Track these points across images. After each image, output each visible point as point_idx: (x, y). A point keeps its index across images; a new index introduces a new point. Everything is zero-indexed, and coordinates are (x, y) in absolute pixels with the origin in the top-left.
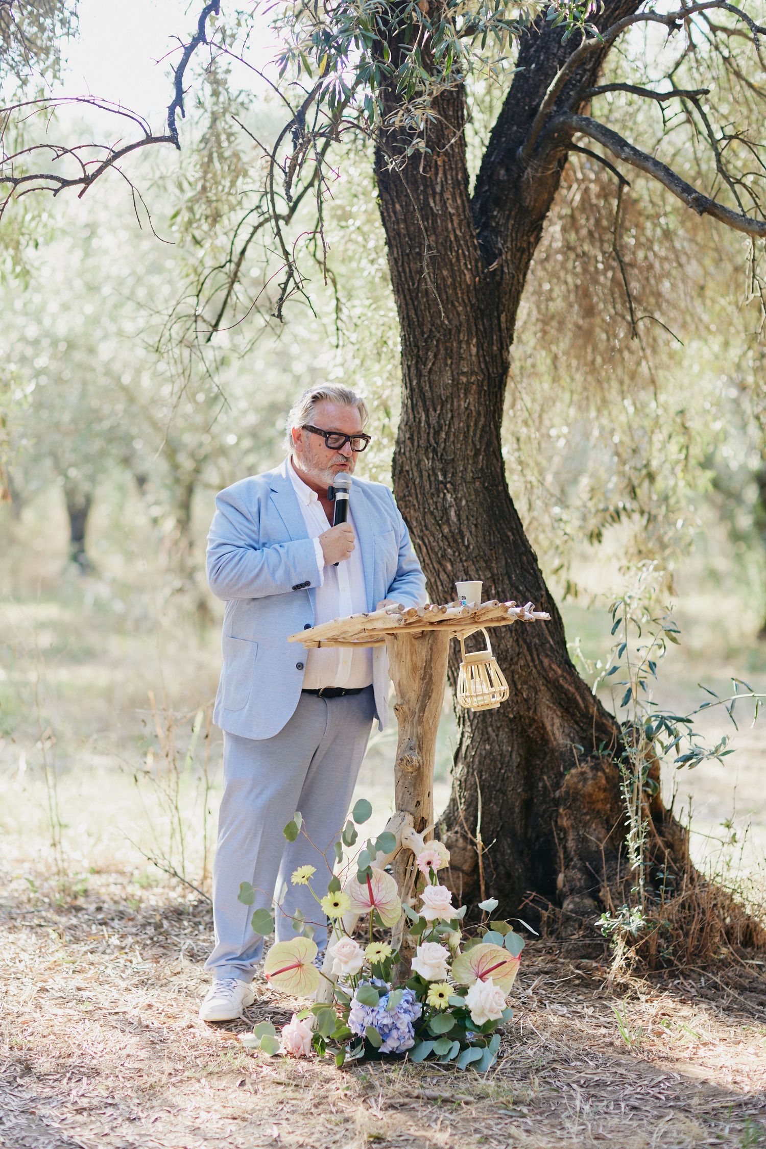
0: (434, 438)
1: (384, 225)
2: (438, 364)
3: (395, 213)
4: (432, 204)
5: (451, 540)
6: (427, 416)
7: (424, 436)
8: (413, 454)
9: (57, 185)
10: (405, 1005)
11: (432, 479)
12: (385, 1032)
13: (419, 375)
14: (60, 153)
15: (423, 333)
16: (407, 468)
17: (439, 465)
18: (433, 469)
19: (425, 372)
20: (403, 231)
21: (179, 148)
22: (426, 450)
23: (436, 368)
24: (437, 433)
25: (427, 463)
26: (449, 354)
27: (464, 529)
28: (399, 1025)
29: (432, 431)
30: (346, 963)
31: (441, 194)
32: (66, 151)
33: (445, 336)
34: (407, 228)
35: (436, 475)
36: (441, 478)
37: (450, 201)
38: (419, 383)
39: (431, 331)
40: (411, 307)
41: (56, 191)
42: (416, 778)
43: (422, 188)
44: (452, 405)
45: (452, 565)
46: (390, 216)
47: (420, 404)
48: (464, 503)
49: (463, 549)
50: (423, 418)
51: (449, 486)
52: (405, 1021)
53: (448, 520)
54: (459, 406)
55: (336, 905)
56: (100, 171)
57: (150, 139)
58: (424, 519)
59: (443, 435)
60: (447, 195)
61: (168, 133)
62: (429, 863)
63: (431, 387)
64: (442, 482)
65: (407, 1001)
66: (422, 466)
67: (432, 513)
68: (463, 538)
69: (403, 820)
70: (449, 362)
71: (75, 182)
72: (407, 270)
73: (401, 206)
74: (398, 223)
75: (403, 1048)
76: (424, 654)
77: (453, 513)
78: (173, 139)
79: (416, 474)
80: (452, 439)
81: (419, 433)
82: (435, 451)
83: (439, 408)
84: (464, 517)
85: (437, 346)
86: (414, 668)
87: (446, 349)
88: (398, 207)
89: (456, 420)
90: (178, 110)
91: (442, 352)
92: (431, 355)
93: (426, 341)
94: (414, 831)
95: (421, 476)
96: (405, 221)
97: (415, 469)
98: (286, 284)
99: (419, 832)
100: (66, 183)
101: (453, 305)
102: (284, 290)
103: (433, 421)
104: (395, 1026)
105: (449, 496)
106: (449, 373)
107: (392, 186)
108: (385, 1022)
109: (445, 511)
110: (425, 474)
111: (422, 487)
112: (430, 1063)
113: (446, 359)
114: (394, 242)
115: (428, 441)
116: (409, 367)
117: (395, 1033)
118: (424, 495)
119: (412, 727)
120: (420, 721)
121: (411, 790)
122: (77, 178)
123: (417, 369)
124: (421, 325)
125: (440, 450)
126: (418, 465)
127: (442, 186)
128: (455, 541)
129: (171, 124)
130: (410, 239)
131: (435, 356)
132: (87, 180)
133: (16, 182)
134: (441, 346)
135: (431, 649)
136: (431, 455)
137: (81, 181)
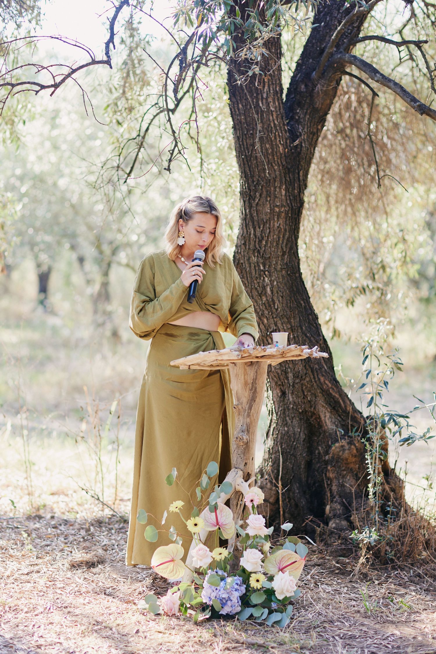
0: (259, 244)
1: (232, 116)
2: (262, 200)
3: (239, 110)
4: (261, 105)
5: (267, 305)
6: (255, 231)
7: (252, 243)
8: (246, 253)
9: (37, 88)
10: (236, 586)
11: (257, 268)
12: (223, 603)
13: (251, 207)
14: (40, 69)
15: (253, 182)
16: (242, 261)
17: (261, 260)
18: (258, 263)
19: (254, 205)
20: (243, 121)
21: (111, 68)
22: (254, 250)
23: (260, 203)
24: (260, 241)
25: (254, 259)
26: (269, 195)
27: (275, 299)
28: (232, 598)
29: (257, 240)
30: (201, 560)
31: (267, 99)
32: (44, 68)
33: (266, 183)
34: (245, 119)
35: (259, 266)
36: (262, 268)
37: (272, 103)
38: (250, 211)
39: (258, 180)
40: (246, 166)
41: (37, 92)
42: (245, 449)
43: (255, 95)
44: (270, 225)
45: (267, 320)
46: (235, 111)
47: (251, 224)
48: (275, 283)
49: (274, 310)
50: (252, 232)
51: (266, 273)
52: (236, 596)
53: (266, 293)
54: (274, 225)
55: (196, 525)
56: (63, 81)
57: (94, 62)
58: (251, 292)
59: (264, 243)
60: (270, 100)
61: (105, 58)
62: (252, 501)
63: (257, 214)
64: (262, 271)
65: (237, 584)
66: (251, 261)
67: (256, 289)
68: (274, 304)
69: (236, 474)
70: (269, 199)
71: (48, 87)
72: (245, 144)
73: (242, 105)
74: (240, 116)
75: (234, 612)
76: (252, 375)
77: (268, 289)
78: (108, 62)
79: (247, 265)
80: (269, 245)
81: (249, 241)
82: (259, 252)
83: (262, 226)
84: (275, 291)
85: (262, 189)
86: (246, 384)
87: (267, 191)
88: (240, 106)
89: (272, 234)
90: (111, 45)
91: (265, 193)
92: (258, 194)
93: (255, 186)
94: (243, 480)
95: (250, 267)
96: (245, 115)
97: (246, 262)
98: (173, 150)
99: (246, 481)
100: (43, 87)
101: (272, 165)
102: (172, 154)
103: (258, 234)
104: (229, 599)
105: (266, 279)
106: (268, 206)
107: (237, 93)
108: (224, 596)
109: (264, 288)
110: (253, 265)
111: (251, 273)
112: (250, 621)
113: (267, 197)
114: (237, 127)
115: (255, 246)
116: (244, 202)
117: (229, 603)
118: (251, 278)
119: (244, 418)
120: (249, 415)
121: (242, 456)
122: (50, 84)
123: (249, 202)
124: (252, 177)
125: (262, 251)
126: (249, 260)
127: (267, 94)
128: (270, 306)
129: (107, 53)
130: (247, 125)
131: (260, 195)
132: (56, 86)
133: (13, 86)
134: (264, 190)
135: (256, 372)
136: (256, 254)
137: (52, 86)
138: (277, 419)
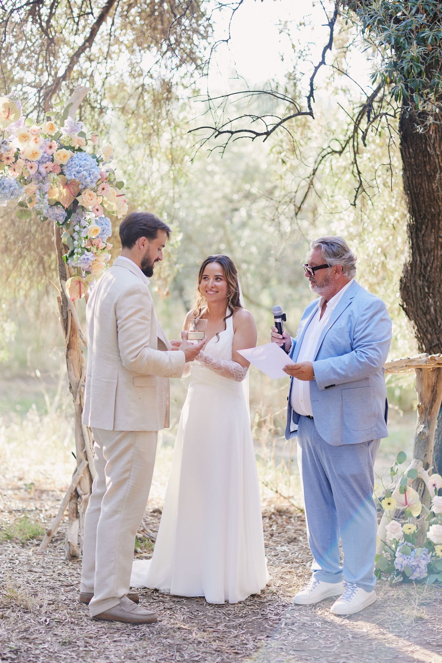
0: (424, 270)
1: (403, 159)
2: (427, 232)
3: (409, 153)
4: (429, 149)
5: (431, 323)
6: (421, 258)
7: (418, 268)
8: (412, 278)
9: (254, 135)
10: (424, 556)
11: (422, 291)
12: (414, 569)
13: (417, 237)
14: (255, 119)
15: (420, 215)
16: (408, 285)
17: (426, 284)
18: (423, 286)
19: (420, 236)
20: (413, 163)
21: (314, 118)
22: (419, 276)
23: (426, 234)
24: (425, 267)
25: (420, 283)
27: (438, 317)
28: (420, 565)
29: (423, 266)
30: (394, 533)
31: (434, 145)
32: (258, 118)
33: (432, 217)
34: (415, 161)
35: (424, 289)
36: (427, 290)
37: (438, 148)
38: (417, 241)
39: (425, 214)
40: (415, 201)
41: (253, 138)
42: (425, 442)
43: (424, 141)
44: (434, 253)
45: (431, 335)
46: (406, 155)
47: (417, 252)
48: (438, 304)
49: (437, 327)
50: (418, 259)
51: (431, 295)
52: (423, 564)
53: (430, 311)
54: (438, 254)
55: (389, 504)
56: (274, 129)
57: (300, 113)
58: (416, 311)
59: (429, 268)
60: (437, 145)
61: (308, 111)
62: (434, 485)
63: (423, 244)
64: (427, 293)
65: (424, 554)
66: (417, 284)
67: (421, 308)
68: (437, 322)
69: (418, 463)
70: (433, 231)
71: (262, 134)
72: (414, 183)
73: (413, 150)
74: (411, 159)
75: (422, 577)
76: (434, 379)
77: (432, 309)
78: (311, 114)
79: (413, 288)
80: (433, 270)
81: (416, 267)
82: (424, 276)
83: (427, 254)
84: (438, 311)
85: (428, 222)
86: (428, 386)
87: (432, 224)
88: (411, 150)
89: (436, 261)
90: (311, 98)
91: (430, 225)
92: (424, 227)
93: (422, 219)
94: (423, 469)
95: (416, 289)
96: (414, 158)
97: (413, 285)
98: (358, 189)
99: (426, 470)
100: (258, 134)
101: (437, 202)
102: (357, 192)
103: (424, 261)
104: (418, 566)
105: (430, 300)
106: (433, 237)
107: (409, 139)
108: (414, 564)
109: (428, 308)
110: (418, 289)
111: (416, 295)
112: (436, 585)
113: (432, 230)
114: (407, 168)
115: (421, 271)
116: (411, 233)
117: (418, 570)
118: (417, 299)
119: (425, 416)
120: (430, 413)
121: (423, 448)
122: (263, 132)
123: (417, 234)
124: (420, 211)
125: (427, 276)
126: (415, 282)
127: (434, 140)
128: (433, 323)
129: (309, 106)
130: (417, 167)
131: (426, 228)
132: (268, 134)
133: (232, 133)
134: (429, 223)
135: (437, 377)
136: (422, 279)
137: (265, 133)
138: (439, 422)
